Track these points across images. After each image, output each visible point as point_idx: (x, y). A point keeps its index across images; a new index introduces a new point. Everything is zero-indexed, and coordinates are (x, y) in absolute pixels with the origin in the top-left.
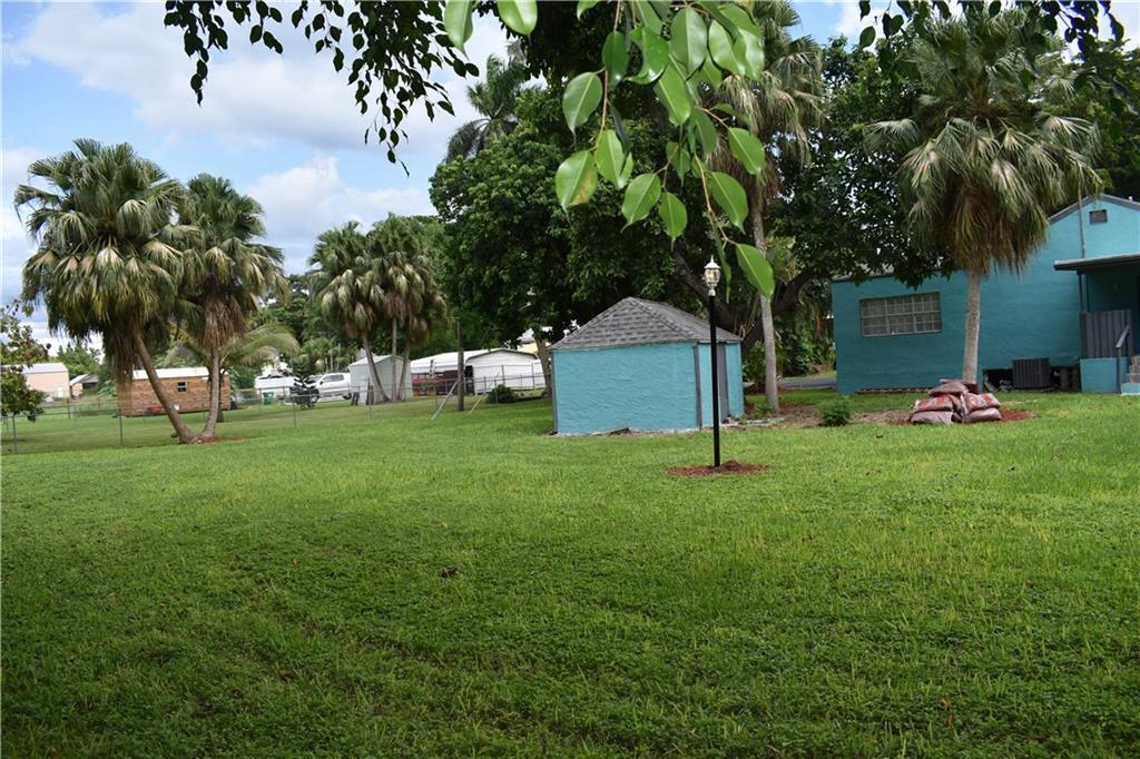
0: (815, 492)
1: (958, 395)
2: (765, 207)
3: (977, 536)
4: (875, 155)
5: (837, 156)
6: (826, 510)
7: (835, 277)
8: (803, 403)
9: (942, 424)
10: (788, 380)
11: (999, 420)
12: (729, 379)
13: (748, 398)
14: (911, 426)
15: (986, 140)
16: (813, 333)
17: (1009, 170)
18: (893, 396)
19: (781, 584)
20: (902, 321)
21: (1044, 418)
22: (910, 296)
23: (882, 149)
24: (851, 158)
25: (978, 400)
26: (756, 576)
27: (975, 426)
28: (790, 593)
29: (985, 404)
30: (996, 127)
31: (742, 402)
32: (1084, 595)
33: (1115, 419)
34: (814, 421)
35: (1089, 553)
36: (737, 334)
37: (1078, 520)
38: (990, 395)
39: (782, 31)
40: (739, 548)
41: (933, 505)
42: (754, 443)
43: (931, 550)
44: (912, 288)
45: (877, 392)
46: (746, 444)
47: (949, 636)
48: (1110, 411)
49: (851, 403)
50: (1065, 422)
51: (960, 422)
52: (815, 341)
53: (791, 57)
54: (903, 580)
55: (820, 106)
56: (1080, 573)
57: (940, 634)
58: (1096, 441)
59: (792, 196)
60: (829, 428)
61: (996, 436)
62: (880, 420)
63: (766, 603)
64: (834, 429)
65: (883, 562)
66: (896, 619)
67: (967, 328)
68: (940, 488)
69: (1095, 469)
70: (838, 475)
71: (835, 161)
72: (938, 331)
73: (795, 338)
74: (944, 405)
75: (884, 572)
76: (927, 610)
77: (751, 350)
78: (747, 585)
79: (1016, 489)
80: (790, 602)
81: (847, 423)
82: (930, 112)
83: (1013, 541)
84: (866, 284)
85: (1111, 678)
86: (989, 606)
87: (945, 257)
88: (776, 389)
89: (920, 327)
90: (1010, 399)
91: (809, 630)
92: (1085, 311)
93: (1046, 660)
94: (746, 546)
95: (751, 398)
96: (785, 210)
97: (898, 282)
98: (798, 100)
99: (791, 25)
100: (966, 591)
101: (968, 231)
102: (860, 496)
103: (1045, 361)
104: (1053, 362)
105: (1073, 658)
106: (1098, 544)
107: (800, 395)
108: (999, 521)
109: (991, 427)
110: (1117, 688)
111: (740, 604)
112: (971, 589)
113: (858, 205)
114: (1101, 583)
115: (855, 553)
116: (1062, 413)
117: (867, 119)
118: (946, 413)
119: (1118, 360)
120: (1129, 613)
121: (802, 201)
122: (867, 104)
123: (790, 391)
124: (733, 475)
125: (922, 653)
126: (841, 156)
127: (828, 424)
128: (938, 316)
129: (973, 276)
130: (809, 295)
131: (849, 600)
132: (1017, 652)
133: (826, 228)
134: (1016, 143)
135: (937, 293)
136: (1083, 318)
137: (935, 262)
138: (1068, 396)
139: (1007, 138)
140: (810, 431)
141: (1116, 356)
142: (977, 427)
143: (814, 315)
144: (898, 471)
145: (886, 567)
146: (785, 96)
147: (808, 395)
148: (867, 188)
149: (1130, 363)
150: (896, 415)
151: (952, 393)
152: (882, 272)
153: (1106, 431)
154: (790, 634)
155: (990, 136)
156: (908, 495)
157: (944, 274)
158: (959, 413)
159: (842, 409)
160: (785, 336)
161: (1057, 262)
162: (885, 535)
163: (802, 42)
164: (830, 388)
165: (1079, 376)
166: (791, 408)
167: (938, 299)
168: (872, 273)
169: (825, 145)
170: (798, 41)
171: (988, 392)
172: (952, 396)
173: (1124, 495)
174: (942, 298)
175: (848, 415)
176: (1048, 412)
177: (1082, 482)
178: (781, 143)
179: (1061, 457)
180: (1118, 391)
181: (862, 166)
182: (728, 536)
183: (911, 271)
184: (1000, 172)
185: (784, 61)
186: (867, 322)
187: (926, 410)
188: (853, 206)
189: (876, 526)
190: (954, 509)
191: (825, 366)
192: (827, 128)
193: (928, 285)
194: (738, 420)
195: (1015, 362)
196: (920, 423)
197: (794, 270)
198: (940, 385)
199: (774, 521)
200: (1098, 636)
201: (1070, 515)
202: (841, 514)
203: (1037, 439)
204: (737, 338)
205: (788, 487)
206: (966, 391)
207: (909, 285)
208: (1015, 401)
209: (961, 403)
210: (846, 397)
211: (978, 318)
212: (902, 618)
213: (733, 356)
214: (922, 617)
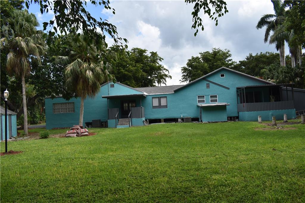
0: (36, 158)
1: (78, 129)
2: (26, 76)
3: (80, 166)
4: (58, 65)
5: (48, 64)
6: (39, 163)
7: (46, 97)
8: (35, 132)
9: (74, 137)
10: (32, 126)
11: (88, 135)
12: (12, 125)
13: (18, 131)
14: (65, 138)
15: (85, 65)
16: (40, 112)
17: (91, 73)
18: (61, 130)
19: (23, 187)
20: (64, 109)
21: (99, 134)
22: (67, 103)
23: (60, 63)
24: (52, 65)
25: (83, 130)
26: (15, 185)
27: (82, 137)
28: (26, 189)
29: (85, 131)
30: (89, 62)
31: (16, 132)
32: (104, 178)
33: (115, 134)
34: (38, 137)
35: (106, 168)
36: (16, 112)
37: (104, 160)
38: (86, 129)
39: (34, 27)
40: (11, 177)
41: (69, 159)
42: (19, 145)
43: (67, 172)
44: (67, 101)
45: (57, 129)
46: (16, 145)
47: (70, 194)
48: (114, 132)
49: (49, 132)
50: (104, 135)
51: (78, 136)
52: (40, 114)
53: (36, 35)
54: (59, 181)
55: (44, 50)
56: (104, 173)
57: (68, 194)
58: (110, 140)
59: (34, 73)
60: (42, 139)
61: (87, 140)
62: (57, 136)
63: (18, 193)
64: (44, 139)
65: (54, 176)
66: (56, 192)
67: (80, 112)
68: (71, 154)
69: (109, 147)
70: (43, 153)
71: (47, 65)
72: (74, 112)
73: (34, 113)
74: (74, 132)
75: (54, 179)
76: (65, 188)
77: (20, 117)
78: (12, 188)
79: (91, 153)
80: (26, 192)
81: (48, 138)
82: (73, 56)
83: (88, 167)
84: (55, 99)
85: (109, 199)
86: (81, 185)
87: (76, 93)
88: (27, 128)
89: (69, 111)
90: (91, 130)
91: (31, 199)
92: (109, 108)
93: (94, 196)
94: (13, 177)
95: (19, 131)
96: (32, 77)
97: (63, 99)
98: (38, 47)
99: (37, 26)
100: (76, 181)
101: (81, 87)
102: (49, 158)
103: (100, 120)
104: (102, 121)
105: (101, 195)
106: (108, 165)
107: (35, 130)
108: (85, 162)
109: (86, 137)
110: (110, 201)
111: (10, 195)
112: (77, 181)
113: (53, 78)
114: (108, 175)
115: (46, 175)
116: (103, 133)
117: (56, 55)
118: (75, 134)
119: (116, 120)
120: (114, 182)
121: (37, 75)
122: (57, 51)
123: (32, 129)
124: (11, 155)
125: (63, 200)
126: (49, 64)
127: (43, 138)
128: (74, 108)
129: (82, 98)
130: (39, 101)
131: (44, 189)
132: (88, 196)
133: (44, 83)
134: (93, 66)
135: (74, 103)
136: (108, 110)
137: (73, 94)
138: (105, 129)
139: (91, 65)
140: (37, 140)
141: (115, 119)
142: (83, 137)
143: (40, 107)
144: (61, 150)
145: (55, 178)
146: (34, 45)
147: (37, 130)
148: (56, 73)
149: (118, 121)
150: (62, 135)
151: (76, 129)
152: (59, 96)
153: (113, 137)
154: (25, 201)
155: (87, 64)
156: (63, 157)
157: (75, 97)
158: (78, 134)
159: (46, 134)
160: (31, 113)
161: (103, 96)
162: (55, 169)
163: (40, 31)
164: (44, 128)
165: (107, 124)
166: (31, 134)
167: (74, 104)
168: (56, 96)
169: (45, 60)
170: (39, 31)
171: (86, 128)
172: (76, 130)
173: (115, 153)
174: (75, 104)
175: (48, 136)
176: (100, 133)
177: (106, 150)
178: (32, 58)
179: (102, 144)
180: (116, 127)
181: (55, 67)
182: (7, 174)
183: (67, 96)
184: (89, 73)
185: (34, 36)
186: (55, 109)
187: (70, 133)
188: (52, 78)
189: (53, 166)
190: (75, 160)
191: (43, 121)
192: (46, 56)
193: (71, 100)
194: (15, 138)
195: (93, 120)
196: (68, 137)
197: (34, 94)
198: (73, 126)
199: (22, 168)
200: (107, 188)
201: (103, 159)
202: (44, 164)
203: (97, 140)
204: (15, 113)
205: (28, 157)
206: (80, 128)
207: (66, 100)
208: (92, 130)
209: (79, 131)
210: (48, 130)
211: (83, 109)
212: (58, 192)
213: (14, 119)
214: (64, 190)
